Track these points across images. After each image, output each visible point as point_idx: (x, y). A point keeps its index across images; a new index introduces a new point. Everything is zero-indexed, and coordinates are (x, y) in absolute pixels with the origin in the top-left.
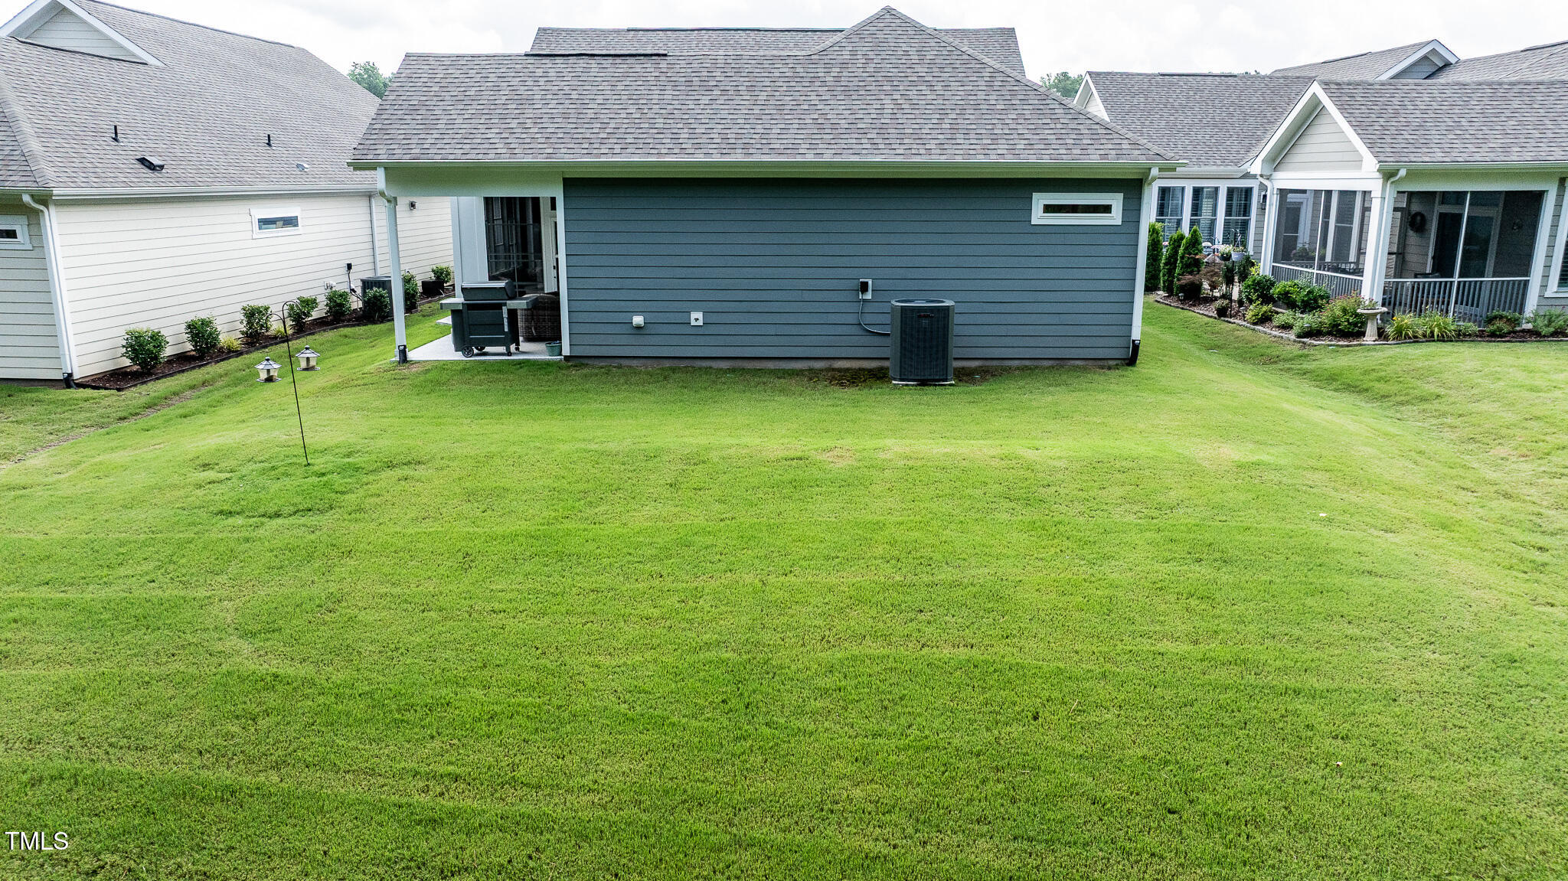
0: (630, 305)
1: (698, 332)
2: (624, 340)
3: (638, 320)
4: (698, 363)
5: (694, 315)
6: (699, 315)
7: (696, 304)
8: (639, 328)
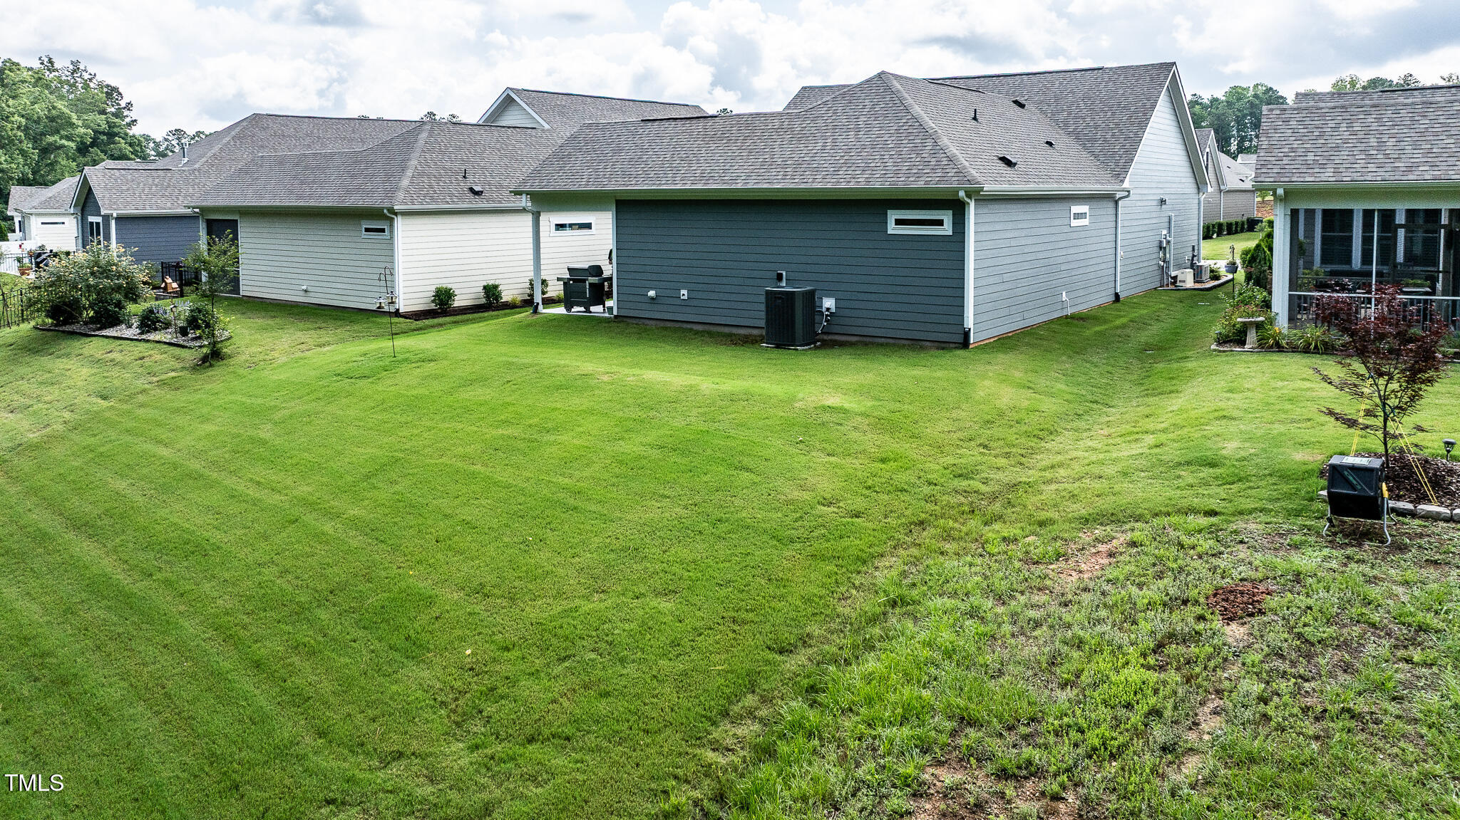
0: (648, 284)
1: (685, 304)
2: (644, 306)
3: (652, 293)
4: (685, 326)
5: (683, 292)
6: (684, 292)
7: (684, 285)
8: (652, 298)
